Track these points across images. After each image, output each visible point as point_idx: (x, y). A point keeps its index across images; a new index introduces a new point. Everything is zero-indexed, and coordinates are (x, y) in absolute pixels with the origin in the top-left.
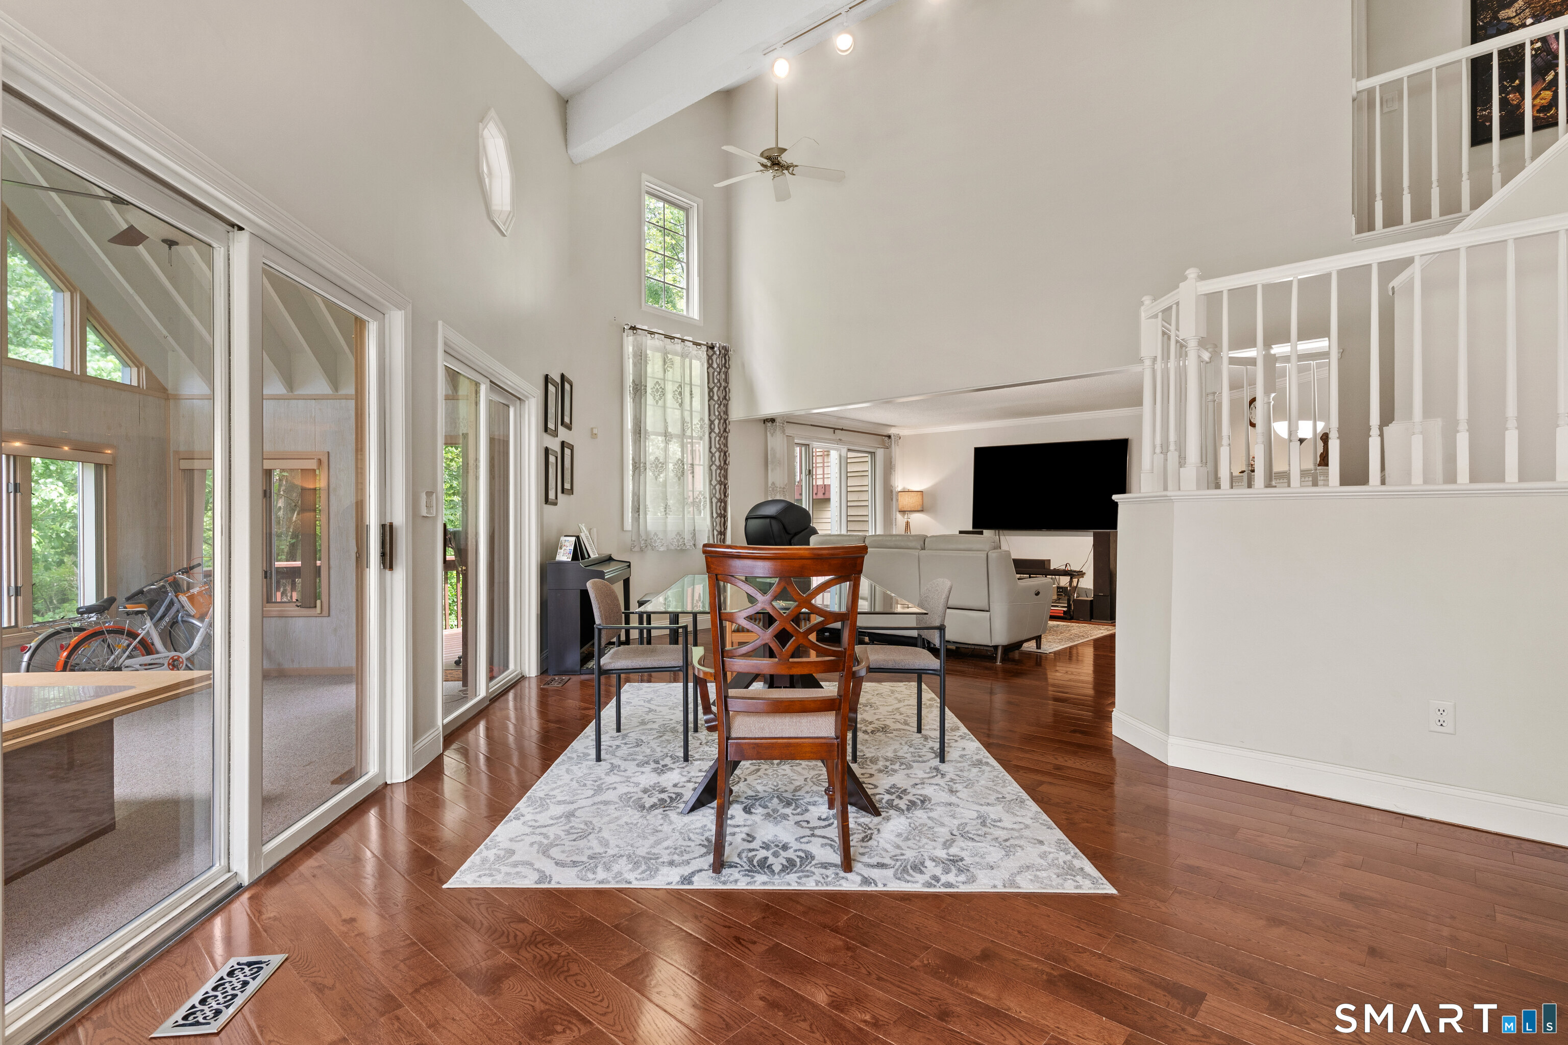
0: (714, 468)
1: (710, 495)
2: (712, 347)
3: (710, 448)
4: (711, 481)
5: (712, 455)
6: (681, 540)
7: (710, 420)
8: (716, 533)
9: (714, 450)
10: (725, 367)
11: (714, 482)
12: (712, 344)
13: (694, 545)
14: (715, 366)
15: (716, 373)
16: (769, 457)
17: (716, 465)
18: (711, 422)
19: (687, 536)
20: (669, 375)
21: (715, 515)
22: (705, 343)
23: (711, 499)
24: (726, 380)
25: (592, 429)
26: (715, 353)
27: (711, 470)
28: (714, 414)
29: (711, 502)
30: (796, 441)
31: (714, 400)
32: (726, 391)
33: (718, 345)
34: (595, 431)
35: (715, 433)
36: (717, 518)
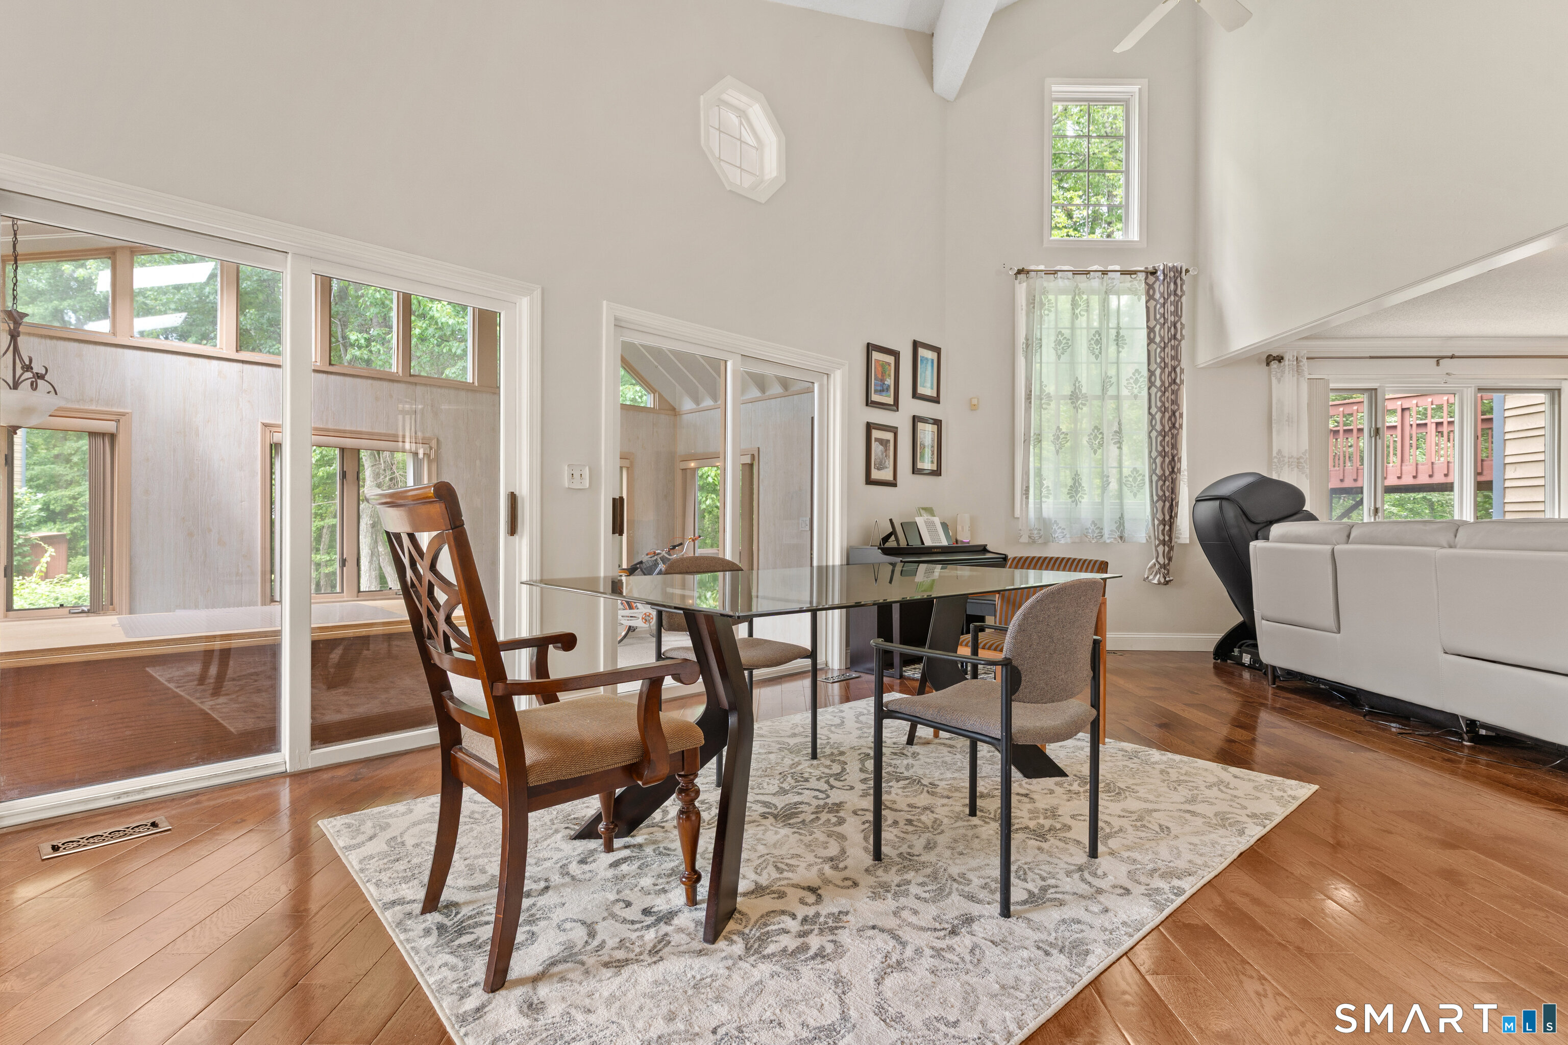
0: (1154, 434)
1: (1150, 472)
2: (1154, 273)
3: (1150, 408)
4: (1150, 452)
5: (1152, 416)
6: (1097, 531)
7: (1149, 370)
8: (1156, 522)
9: (1154, 410)
10: (1175, 294)
11: (1154, 454)
12: (1154, 267)
13: (1121, 538)
14: (1157, 296)
15: (1158, 306)
16: (1274, 413)
17: (1156, 431)
18: (1151, 373)
19: (1108, 527)
20: (1082, 321)
21: (1155, 498)
22: (1143, 269)
23: (1151, 477)
24: (1177, 313)
25: (971, 400)
26: (1157, 279)
27: (1150, 437)
28: (1156, 362)
29: (1151, 481)
30: (1332, 386)
31: (1155, 343)
32: (1175, 327)
33: (1162, 268)
34: (975, 402)
35: (1156, 387)
36: (1157, 501)
